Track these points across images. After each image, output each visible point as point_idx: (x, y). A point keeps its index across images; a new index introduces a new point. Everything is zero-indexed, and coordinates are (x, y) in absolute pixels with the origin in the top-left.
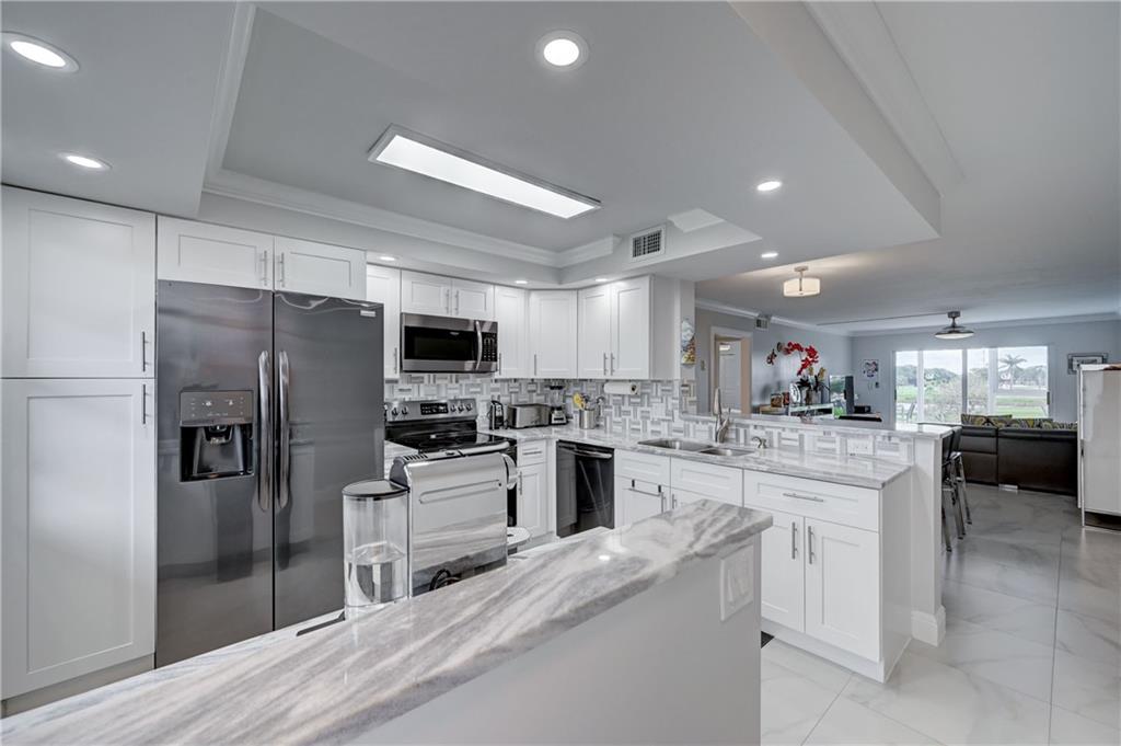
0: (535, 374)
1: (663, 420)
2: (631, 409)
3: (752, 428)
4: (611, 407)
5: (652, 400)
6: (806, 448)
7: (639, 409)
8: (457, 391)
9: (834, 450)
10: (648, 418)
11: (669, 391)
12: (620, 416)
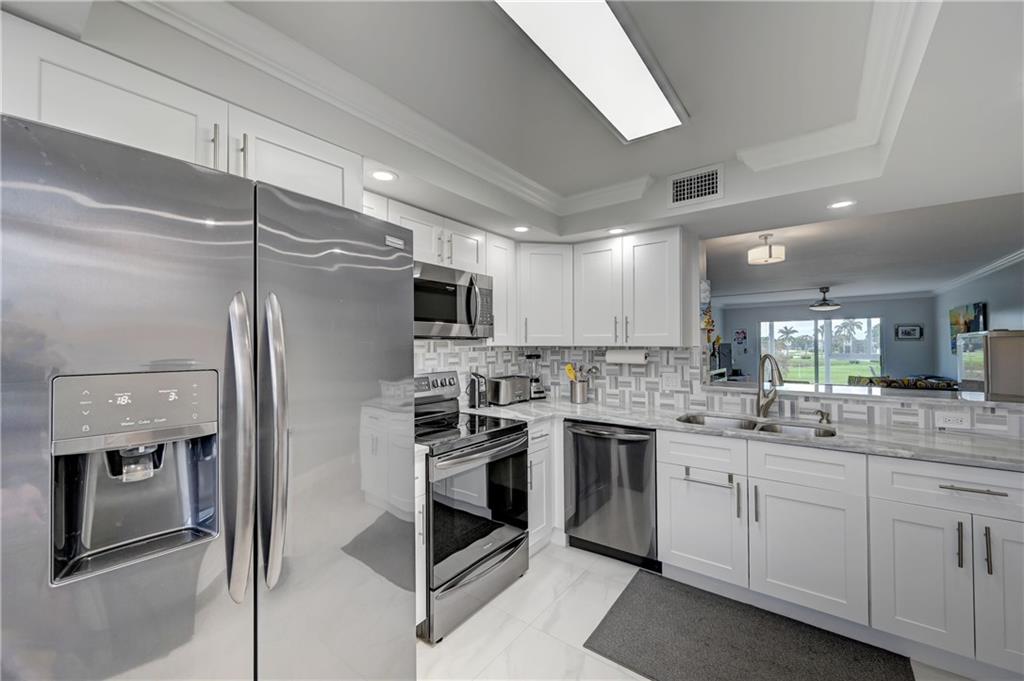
0: (526, 341)
1: (677, 392)
2: (632, 380)
3: (801, 400)
4: (604, 378)
5: (660, 369)
6: (877, 421)
7: (643, 380)
8: (435, 362)
9: (916, 424)
10: (657, 390)
11: (686, 359)
12: (616, 388)
